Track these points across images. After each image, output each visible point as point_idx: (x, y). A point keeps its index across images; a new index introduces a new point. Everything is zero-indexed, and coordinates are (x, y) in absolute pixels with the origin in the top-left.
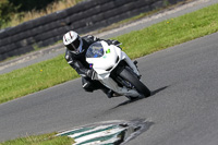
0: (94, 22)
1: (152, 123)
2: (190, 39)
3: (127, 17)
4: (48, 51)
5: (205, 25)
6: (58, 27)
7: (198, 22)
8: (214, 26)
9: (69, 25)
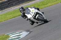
0: (16, 3)
1: (32, 31)
2: (42, 8)
3: (25, 2)
4: (3, 12)
7: (45, 3)
8: (49, 4)
9: (9, 4)
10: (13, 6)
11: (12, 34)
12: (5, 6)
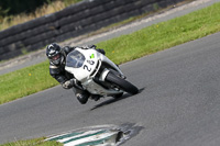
0: (83, 26)
1: (141, 128)
2: (179, 43)
3: (117, 21)
4: (37, 56)
5: (195, 28)
6: (47, 31)
7: (188, 26)
8: (205, 29)
9: (58, 28)
10: (73, 36)
11: (69, 136)
12: (44, 34)
